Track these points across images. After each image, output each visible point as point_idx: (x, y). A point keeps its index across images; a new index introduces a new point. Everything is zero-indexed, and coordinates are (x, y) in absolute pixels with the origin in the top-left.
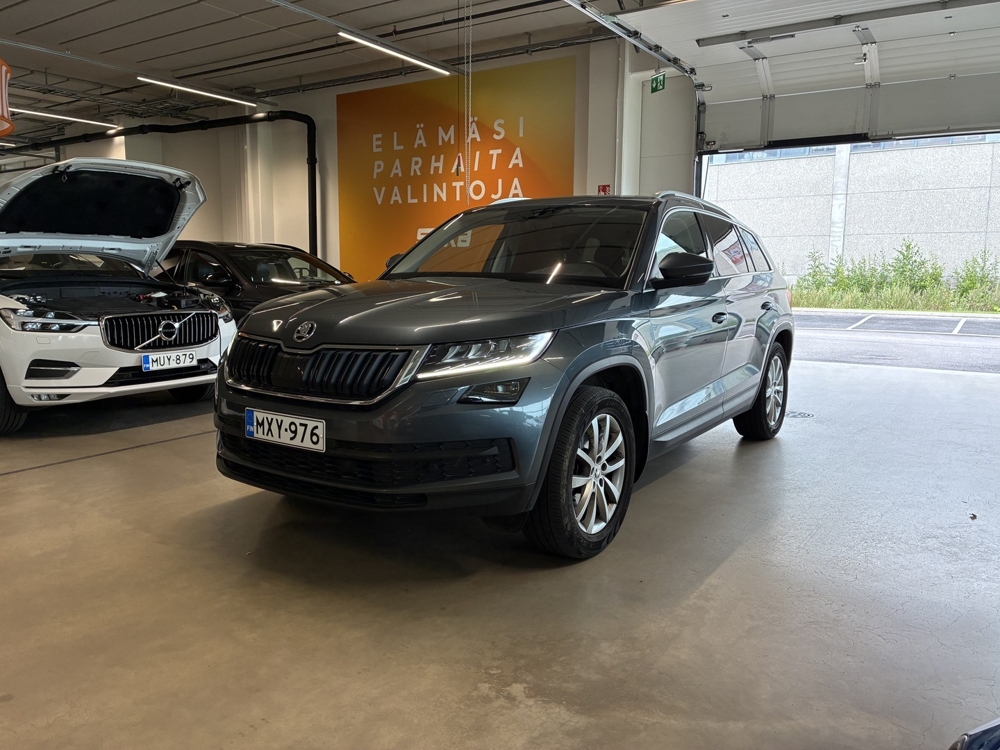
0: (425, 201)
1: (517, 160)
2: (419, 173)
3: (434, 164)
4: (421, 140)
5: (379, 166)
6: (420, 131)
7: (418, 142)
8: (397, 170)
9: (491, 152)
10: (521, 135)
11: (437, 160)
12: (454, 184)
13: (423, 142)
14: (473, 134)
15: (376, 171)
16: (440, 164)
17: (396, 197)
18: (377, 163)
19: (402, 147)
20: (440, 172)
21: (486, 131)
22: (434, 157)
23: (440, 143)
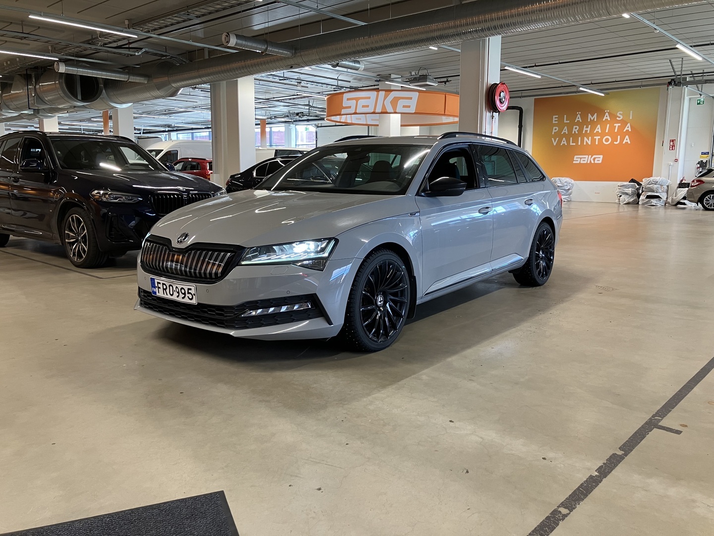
0: (579, 144)
1: (628, 128)
2: (577, 133)
3: (585, 129)
4: (579, 118)
5: (556, 129)
6: (579, 115)
7: (577, 119)
8: (565, 130)
9: (615, 125)
10: (631, 118)
11: (587, 127)
12: (595, 137)
13: (580, 119)
14: (607, 117)
15: (554, 131)
16: (589, 129)
17: (564, 142)
18: (554, 128)
19: (569, 122)
20: (588, 132)
21: (613, 116)
22: (585, 126)
23: (589, 121)
